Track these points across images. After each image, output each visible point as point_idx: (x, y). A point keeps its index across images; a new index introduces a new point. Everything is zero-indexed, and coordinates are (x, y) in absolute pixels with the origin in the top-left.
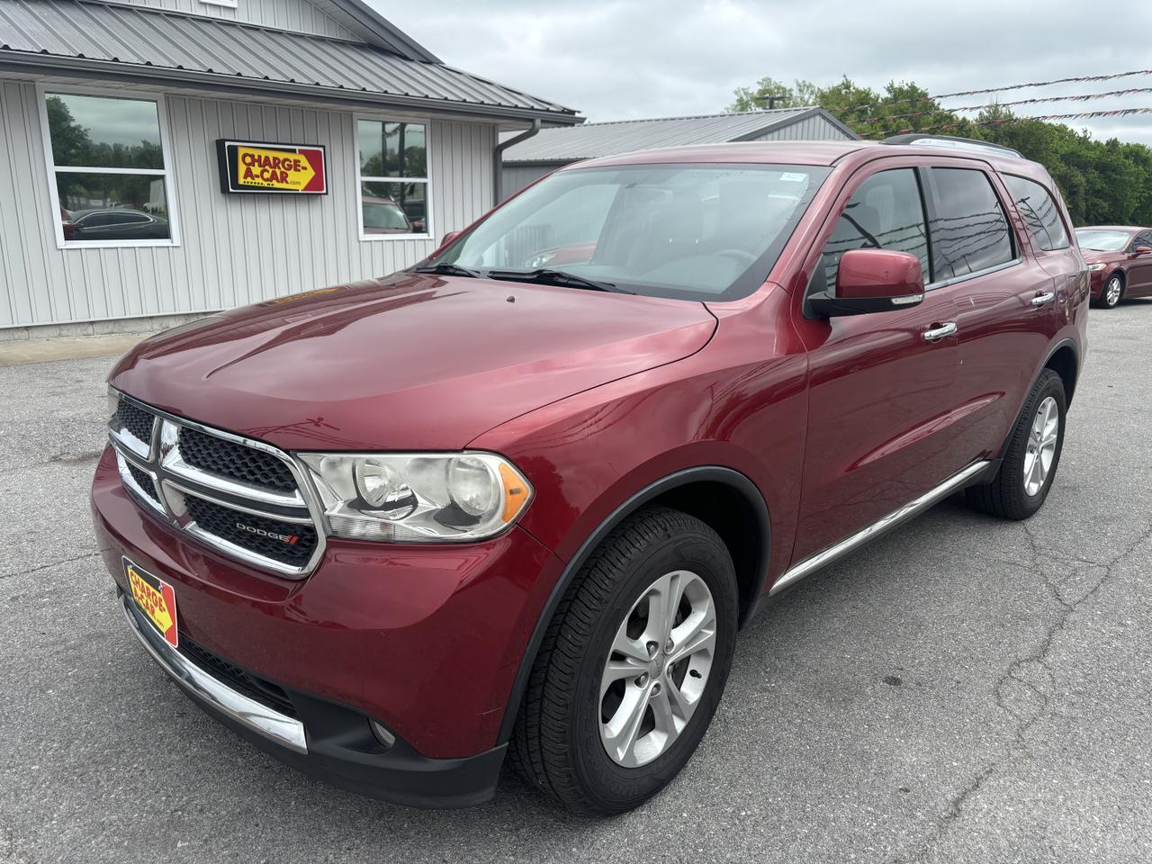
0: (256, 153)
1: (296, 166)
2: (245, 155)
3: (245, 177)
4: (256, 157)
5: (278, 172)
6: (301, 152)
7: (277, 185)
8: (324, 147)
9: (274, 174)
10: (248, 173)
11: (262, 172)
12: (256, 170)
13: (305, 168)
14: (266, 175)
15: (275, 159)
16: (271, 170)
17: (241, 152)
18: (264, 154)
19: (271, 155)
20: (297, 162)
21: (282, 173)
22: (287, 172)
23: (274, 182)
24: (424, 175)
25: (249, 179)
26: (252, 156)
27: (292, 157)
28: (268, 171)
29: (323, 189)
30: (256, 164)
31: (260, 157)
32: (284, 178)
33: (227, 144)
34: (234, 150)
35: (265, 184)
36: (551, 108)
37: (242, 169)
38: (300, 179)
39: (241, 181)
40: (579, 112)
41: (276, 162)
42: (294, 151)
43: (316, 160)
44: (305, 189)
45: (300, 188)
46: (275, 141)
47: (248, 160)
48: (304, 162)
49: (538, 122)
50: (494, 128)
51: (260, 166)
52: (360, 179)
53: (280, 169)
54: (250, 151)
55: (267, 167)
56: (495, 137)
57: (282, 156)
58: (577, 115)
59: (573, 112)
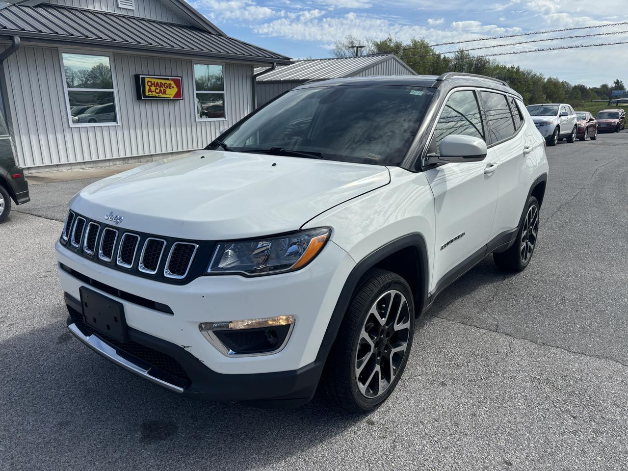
0: (153, 80)
1: (170, 86)
2: (148, 82)
3: (148, 92)
4: (153, 83)
5: (162, 89)
6: (172, 79)
7: (162, 95)
8: (181, 77)
9: (160, 90)
10: (150, 90)
11: (156, 89)
12: (153, 88)
13: (173, 87)
14: (157, 91)
15: (161, 83)
16: (159, 89)
17: (147, 80)
18: (156, 81)
19: (159, 81)
20: (170, 84)
21: (164, 90)
22: (166, 89)
23: (161, 94)
24: (223, 90)
25: (150, 93)
26: (151, 82)
27: (168, 82)
28: (158, 89)
29: (181, 97)
30: (153, 86)
31: (154, 82)
32: (165, 92)
33: (141, 76)
34: (143, 79)
35: (157, 95)
36: (280, 57)
37: (147, 88)
38: (171, 92)
39: (147, 94)
40: (292, 59)
41: (161, 85)
42: (168, 79)
43: (178, 83)
44: (174, 97)
45: (172, 97)
46: (159, 74)
47: (150, 84)
48: (173, 85)
49: (275, 64)
50: (252, 67)
51: (154, 87)
52: (196, 92)
53: (163, 88)
54: (150, 80)
55: (158, 87)
56: (252, 71)
57: (163, 82)
58: (291, 60)
59: (289, 59)
